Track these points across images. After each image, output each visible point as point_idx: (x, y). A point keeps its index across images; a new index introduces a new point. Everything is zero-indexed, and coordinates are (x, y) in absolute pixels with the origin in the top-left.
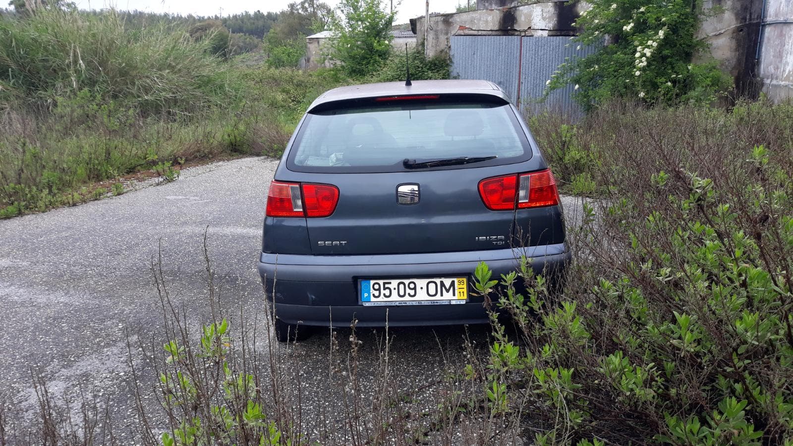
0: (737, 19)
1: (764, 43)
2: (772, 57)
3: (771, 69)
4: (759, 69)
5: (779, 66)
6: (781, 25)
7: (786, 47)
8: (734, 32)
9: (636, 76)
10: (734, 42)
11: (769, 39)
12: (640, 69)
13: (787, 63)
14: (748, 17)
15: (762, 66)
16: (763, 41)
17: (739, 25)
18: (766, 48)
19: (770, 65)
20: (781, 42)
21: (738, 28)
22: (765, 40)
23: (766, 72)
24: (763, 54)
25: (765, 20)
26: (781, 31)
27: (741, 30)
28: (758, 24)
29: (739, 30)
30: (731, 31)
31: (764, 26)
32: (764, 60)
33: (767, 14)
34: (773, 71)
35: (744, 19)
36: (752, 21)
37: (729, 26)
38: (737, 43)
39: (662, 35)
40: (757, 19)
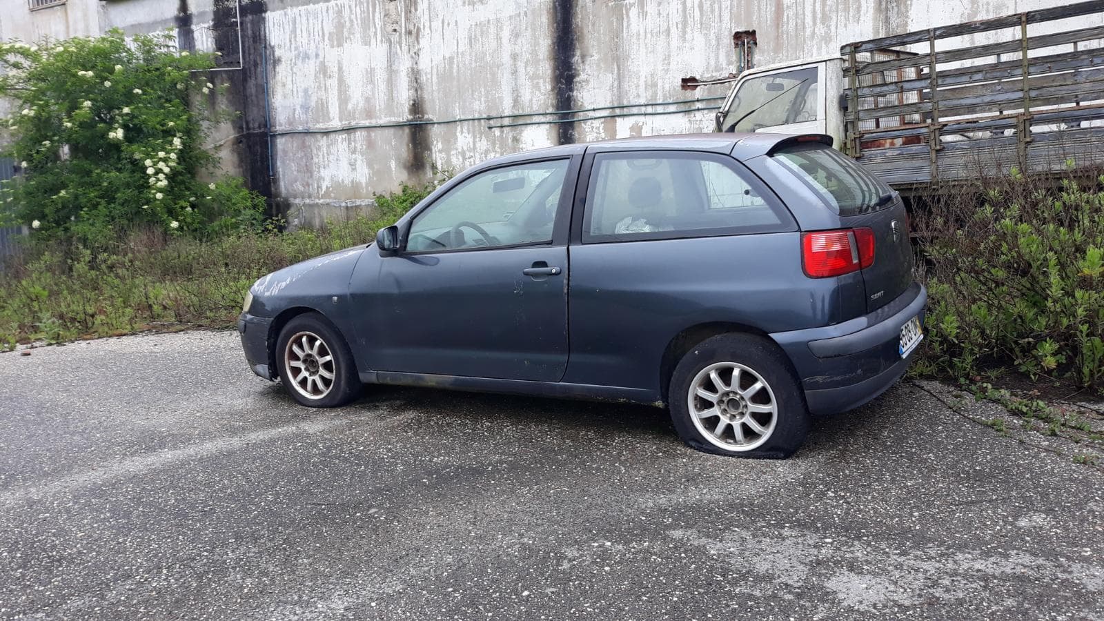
0: (234, 128)
1: (279, 156)
2: (295, 173)
3: (299, 187)
4: (277, 188)
5: (310, 182)
6: (302, 135)
7: (315, 160)
8: (233, 144)
9: (158, 200)
10: (236, 155)
11: (285, 152)
12: (160, 190)
13: (321, 179)
14: (244, 126)
15: (282, 184)
16: (276, 154)
17: (237, 135)
18: (283, 162)
19: (296, 182)
20: (305, 155)
21: (237, 138)
22: (280, 154)
23: (290, 190)
24: (280, 170)
25: (273, 129)
26: (304, 142)
27: (241, 142)
28: (265, 135)
29: (238, 141)
30: (229, 143)
31: (274, 136)
32: (284, 176)
33: (275, 122)
34: (301, 188)
35: (241, 128)
36: (251, 131)
37: (228, 137)
38: (239, 157)
39: (178, 143)
40: (260, 128)
